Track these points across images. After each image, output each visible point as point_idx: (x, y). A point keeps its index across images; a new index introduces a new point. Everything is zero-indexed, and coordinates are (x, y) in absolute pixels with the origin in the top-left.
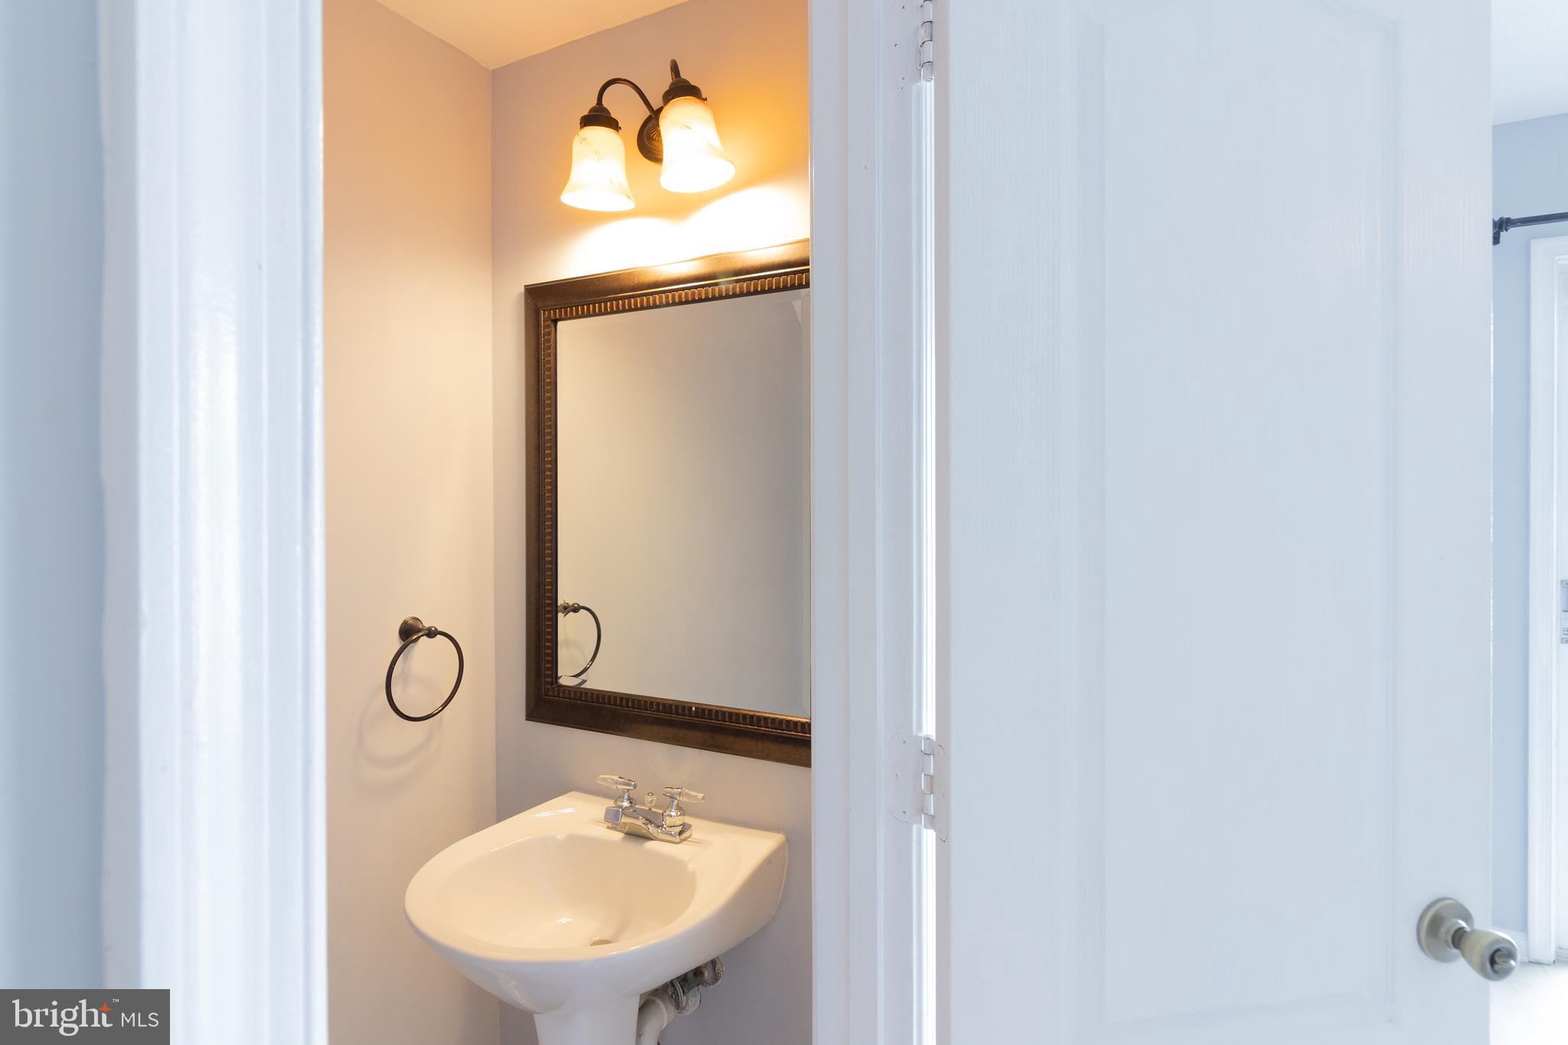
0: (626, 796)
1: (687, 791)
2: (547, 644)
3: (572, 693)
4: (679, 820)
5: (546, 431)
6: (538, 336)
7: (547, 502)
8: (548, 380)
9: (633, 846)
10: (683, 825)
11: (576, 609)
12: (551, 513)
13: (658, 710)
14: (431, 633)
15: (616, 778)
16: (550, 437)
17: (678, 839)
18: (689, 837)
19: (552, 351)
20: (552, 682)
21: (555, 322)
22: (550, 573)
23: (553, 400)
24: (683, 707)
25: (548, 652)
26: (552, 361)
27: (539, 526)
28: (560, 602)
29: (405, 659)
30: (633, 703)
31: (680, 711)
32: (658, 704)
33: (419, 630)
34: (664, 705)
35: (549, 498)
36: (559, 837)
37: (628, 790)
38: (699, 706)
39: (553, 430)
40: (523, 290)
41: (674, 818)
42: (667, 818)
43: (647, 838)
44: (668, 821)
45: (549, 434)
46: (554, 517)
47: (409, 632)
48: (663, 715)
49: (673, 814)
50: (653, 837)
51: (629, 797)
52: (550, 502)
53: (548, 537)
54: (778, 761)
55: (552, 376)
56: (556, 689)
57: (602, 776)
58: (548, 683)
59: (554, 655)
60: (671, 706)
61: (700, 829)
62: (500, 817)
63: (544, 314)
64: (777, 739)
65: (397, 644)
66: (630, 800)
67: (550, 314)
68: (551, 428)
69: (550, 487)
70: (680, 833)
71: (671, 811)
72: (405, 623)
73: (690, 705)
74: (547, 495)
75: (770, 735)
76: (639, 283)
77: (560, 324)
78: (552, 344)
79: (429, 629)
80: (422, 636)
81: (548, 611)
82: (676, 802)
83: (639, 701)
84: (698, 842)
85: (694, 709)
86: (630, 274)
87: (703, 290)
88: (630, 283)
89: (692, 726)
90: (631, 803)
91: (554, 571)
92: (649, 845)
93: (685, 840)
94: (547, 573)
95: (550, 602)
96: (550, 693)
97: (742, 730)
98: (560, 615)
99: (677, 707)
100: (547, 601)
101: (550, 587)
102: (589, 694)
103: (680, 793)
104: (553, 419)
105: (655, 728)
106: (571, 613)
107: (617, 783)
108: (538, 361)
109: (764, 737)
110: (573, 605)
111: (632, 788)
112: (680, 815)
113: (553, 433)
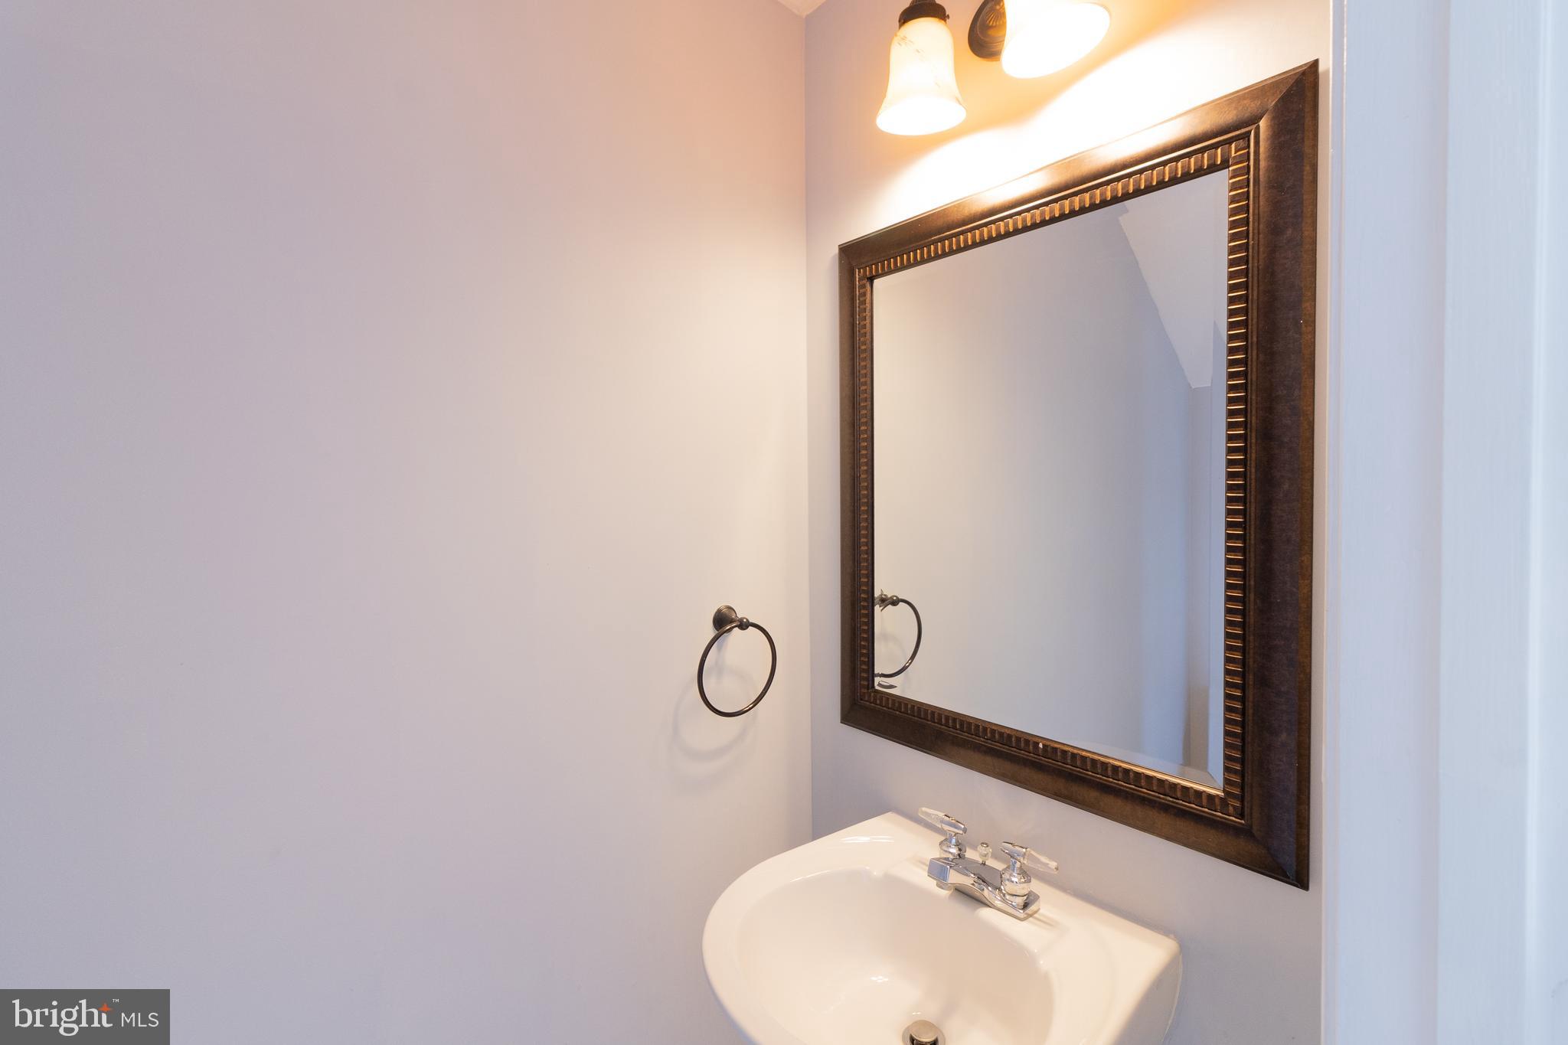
0: (954, 841)
1: (1033, 852)
2: (863, 643)
3: (890, 702)
4: (1023, 889)
5: (862, 404)
6: (853, 299)
7: (862, 484)
8: (863, 347)
9: (961, 909)
10: (1029, 895)
11: (895, 602)
12: (866, 496)
13: (992, 738)
14: (744, 625)
15: (941, 815)
16: (866, 412)
17: (1021, 914)
18: (1036, 912)
19: (868, 313)
20: (868, 685)
21: (871, 279)
22: (865, 564)
23: (869, 369)
24: (1027, 742)
25: (864, 652)
26: (868, 325)
27: (853, 512)
28: (877, 594)
29: (719, 649)
30: (962, 725)
31: (1022, 745)
32: (993, 732)
33: (732, 621)
34: (1001, 734)
35: (866, 480)
36: (875, 873)
37: (956, 834)
38: (1048, 743)
39: (870, 403)
40: (836, 251)
41: (1015, 884)
42: (1007, 882)
43: (983, 903)
44: (1007, 887)
45: (865, 407)
46: (870, 501)
47: (723, 622)
48: (998, 746)
49: (1015, 879)
50: (989, 904)
51: (957, 841)
52: (866, 484)
53: (863, 524)
54: (1168, 838)
55: (868, 342)
56: (872, 694)
57: (924, 809)
58: (862, 686)
59: (871, 656)
60: (1009, 736)
61: (1051, 903)
62: (817, 834)
63: (859, 272)
64: (1166, 808)
65: (711, 632)
66: (958, 845)
67: (865, 272)
68: (866, 401)
69: (865, 468)
70: (1026, 906)
71: (1011, 875)
72: (719, 612)
73: (1036, 740)
74: (862, 476)
75: (1155, 802)
76: (971, 214)
77: (876, 282)
78: (868, 305)
79: (741, 620)
80: (733, 627)
81: (863, 606)
82: (1018, 865)
83: (969, 724)
84: (1049, 923)
85: (1041, 746)
86: (958, 206)
87: (1057, 206)
88: (958, 216)
89: (1039, 767)
90: (960, 850)
91: (870, 561)
92: (985, 913)
93: (1031, 916)
94: (862, 564)
95: (866, 596)
96: (866, 699)
97: (1113, 787)
98: (877, 608)
99: (1018, 739)
100: (862, 596)
101: (866, 580)
102: (909, 706)
103: (1025, 854)
104: (869, 391)
105: (989, 759)
106: (890, 606)
107: (942, 822)
108: (853, 325)
109: (1144, 801)
110: (891, 598)
111: (961, 832)
112: (1025, 882)
113: (869, 407)
